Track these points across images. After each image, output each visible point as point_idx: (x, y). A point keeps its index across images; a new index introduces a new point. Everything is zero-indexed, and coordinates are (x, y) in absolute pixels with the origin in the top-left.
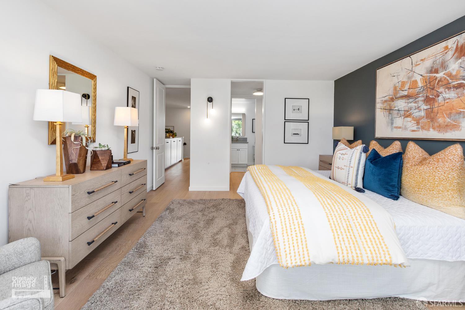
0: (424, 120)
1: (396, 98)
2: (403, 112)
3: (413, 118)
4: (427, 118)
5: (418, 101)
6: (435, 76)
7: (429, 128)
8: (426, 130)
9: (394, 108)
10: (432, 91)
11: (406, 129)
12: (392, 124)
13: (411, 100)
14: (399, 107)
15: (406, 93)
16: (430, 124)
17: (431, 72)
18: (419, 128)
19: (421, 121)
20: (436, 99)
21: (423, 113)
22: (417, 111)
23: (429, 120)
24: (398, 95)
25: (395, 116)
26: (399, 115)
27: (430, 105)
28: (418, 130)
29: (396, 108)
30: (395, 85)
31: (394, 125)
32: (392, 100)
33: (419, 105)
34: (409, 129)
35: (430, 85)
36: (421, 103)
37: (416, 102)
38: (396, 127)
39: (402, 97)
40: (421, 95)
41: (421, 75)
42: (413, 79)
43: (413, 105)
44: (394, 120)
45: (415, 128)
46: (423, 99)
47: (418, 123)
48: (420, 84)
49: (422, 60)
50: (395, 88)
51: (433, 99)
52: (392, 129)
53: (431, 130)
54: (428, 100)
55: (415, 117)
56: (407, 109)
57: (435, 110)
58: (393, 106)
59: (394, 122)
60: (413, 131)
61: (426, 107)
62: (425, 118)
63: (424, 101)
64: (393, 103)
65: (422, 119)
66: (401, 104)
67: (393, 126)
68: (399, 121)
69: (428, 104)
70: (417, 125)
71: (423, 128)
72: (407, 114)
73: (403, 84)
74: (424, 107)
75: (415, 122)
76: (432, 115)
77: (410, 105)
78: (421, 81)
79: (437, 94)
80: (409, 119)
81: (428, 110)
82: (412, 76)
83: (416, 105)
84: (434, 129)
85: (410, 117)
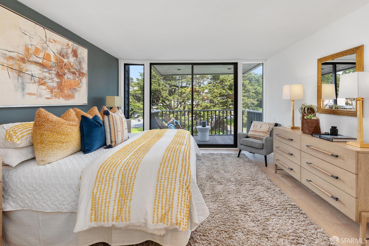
0: (56, 90)
1: (29, 61)
2: (38, 79)
3: (48, 86)
4: (58, 89)
5: (52, 73)
6: (63, 59)
7: (60, 97)
8: (57, 98)
9: (27, 71)
10: (61, 69)
11: (41, 96)
12: (23, 89)
13: (45, 70)
14: (33, 72)
15: (40, 61)
16: (60, 93)
17: (60, 54)
18: (52, 96)
19: (54, 91)
20: (64, 76)
21: (55, 85)
22: (50, 81)
23: (60, 91)
24: (31, 59)
25: (28, 80)
26: (33, 81)
27: (60, 79)
28: (52, 97)
29: (29, 73)
30: (26, 45)
31: (27, 91)
32: (23, 60)
33: (53, 77)
34: (44, 97)
35: (60, 65)
36: (53, 76)
37: (49, 73)
38: (29, 94)
39: (36, 63)
40: (53, 69)
41: (54, 53)
42: (47, 52)
43: (47, 75)
44: (27, 85)
45: (49, 96)
46: (55, 72)
47: (52, 92)
48: (53, 60)
49: (54, 40)
50: (27, 49)
51: (62, 76)
52: (23, 95)
53: (61, 98)
54: (59, 75)
55: (49, 86)
56: (41, 76)
57: (63, 83)
58: (25, 69)
59: (26, 87)
60: (48, 98)
61: (57, 80)
62: (57, 89)
63: (56, 74)
64: (24, 65)
65: (54, 89)
66: (35, 70)
67: (24, 91)
68: (32, 88)
69: (58, 78)
70: (51, 94)
71: (55, 96)
72: (42, 82)
73: (37, 51)
74: (56, 79)
75: (50, 91)
76: (61, 87)
77: (44, 74)
78: (54, 57)
79: (64, 73)
80: (44, 87)
81: (59, 83)
82: (46, 49)
83: (50, 76)
84: (62, 97)
85: (45, 86)
